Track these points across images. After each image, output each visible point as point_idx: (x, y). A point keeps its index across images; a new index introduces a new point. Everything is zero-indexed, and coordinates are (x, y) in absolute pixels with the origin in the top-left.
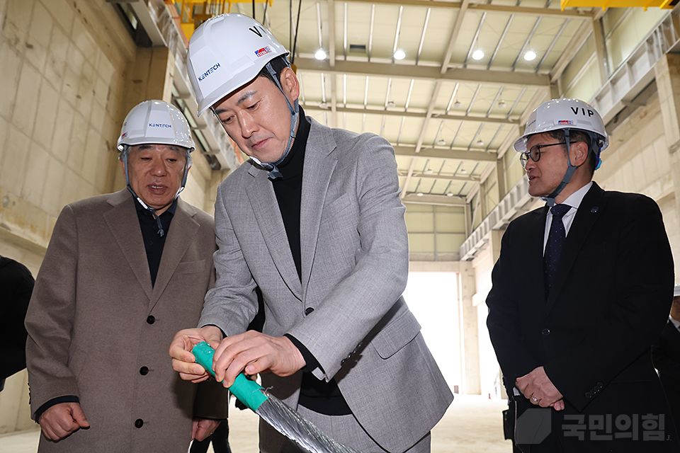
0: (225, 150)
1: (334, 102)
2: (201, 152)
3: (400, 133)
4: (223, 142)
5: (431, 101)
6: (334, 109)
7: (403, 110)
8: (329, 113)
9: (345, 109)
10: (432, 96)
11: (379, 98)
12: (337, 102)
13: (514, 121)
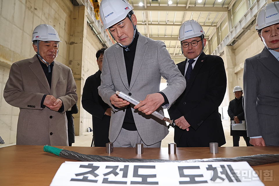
0: (108, 41)
1: (147, 22)
2: (100, 43)
3: (172, 32)
4: (107, 38)
5: (183, 20)
6: (147, 24)
7: (173, 23)
8: (145, 26)
9: (151, 24)
10: (183, 17)
11: (164, 19)
12: (148, 22)
13: (214, 26)
